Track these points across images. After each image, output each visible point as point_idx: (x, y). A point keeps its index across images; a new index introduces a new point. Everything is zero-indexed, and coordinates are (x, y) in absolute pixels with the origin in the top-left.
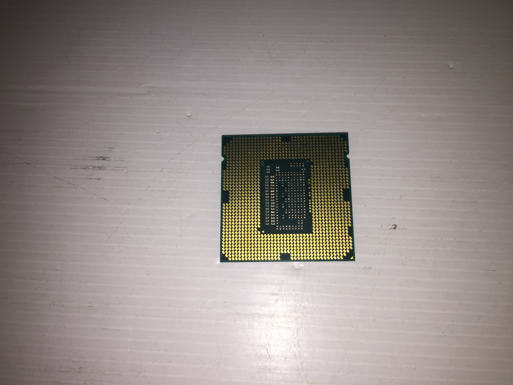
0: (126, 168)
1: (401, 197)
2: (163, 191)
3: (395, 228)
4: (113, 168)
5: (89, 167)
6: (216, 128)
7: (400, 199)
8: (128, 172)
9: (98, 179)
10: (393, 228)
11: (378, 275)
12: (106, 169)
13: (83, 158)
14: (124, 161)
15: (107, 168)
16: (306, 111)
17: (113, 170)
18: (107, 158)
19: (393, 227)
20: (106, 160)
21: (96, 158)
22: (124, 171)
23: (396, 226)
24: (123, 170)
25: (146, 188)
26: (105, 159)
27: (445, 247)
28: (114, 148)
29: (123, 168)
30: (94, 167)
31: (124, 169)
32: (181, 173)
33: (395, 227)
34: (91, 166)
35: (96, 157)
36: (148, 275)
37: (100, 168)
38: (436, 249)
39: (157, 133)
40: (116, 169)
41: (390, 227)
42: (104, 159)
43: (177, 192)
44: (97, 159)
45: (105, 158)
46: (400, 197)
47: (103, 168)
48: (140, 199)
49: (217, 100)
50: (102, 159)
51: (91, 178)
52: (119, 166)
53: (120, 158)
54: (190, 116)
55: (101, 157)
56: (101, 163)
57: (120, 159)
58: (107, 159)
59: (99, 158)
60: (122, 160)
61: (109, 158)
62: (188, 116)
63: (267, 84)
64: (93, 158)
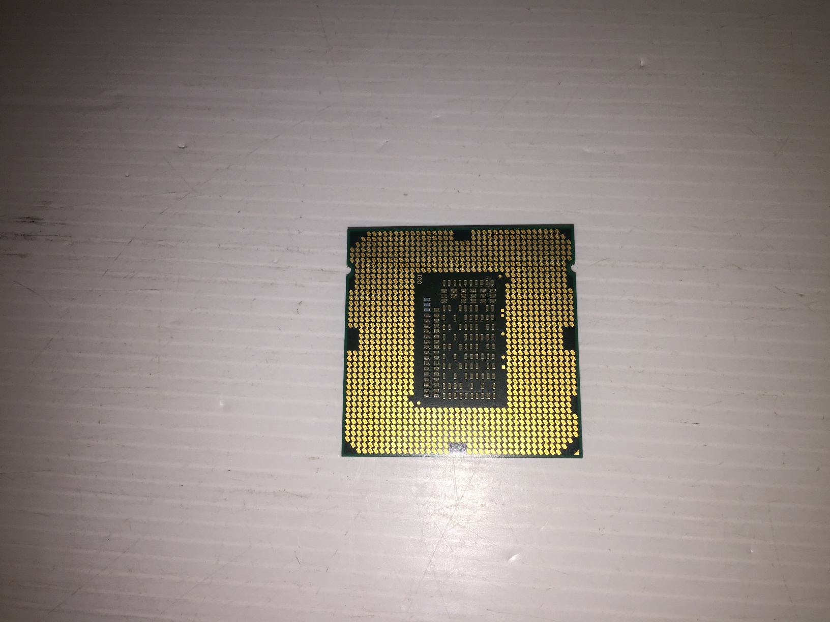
0: (70, 237)
2: (132, 278)
4: (48, 237)
5: (8, 236)
6: (227, 168)
8: (73, 243)
9: (22, 256)
12: (36, 239)
14: (66, 224)
15: (38, 237)
17: (47, 240)
18: (38, 219)
20: (36, 223)
21: (21, 220)
22: (67, 243)
24: (66, 241)
25: (103, 273)
26: (36, 221)
27: (611, 381)
28: (51, 202)
29: (66, 236)
30: (16, 235)
31: (65, 238)
32: (164, 246)
34: (12, 233)
35: (20, 218)
36: (99, 422)
37: (26, 236)
39: (126, 176)
40: (53, 238)
42: (33, 220)
43: (155, 279)
44: (22, 222)
45: (35, 219)
47: (32, 237)
48: (91, 291)
49: (233, 120)
50: (30, 222)
51: (11, 255)
52: (58, 234)
53: (61, 220)
54: (183, 148)
55: (28, 218)
56: (29, 228)
57: (59, 222)
58: (39, 221)
59: (26, 220)
60: (64, 224)
61: (42, 219)
62: (180, 148)
63: (320, 93)
64: (15, 220)
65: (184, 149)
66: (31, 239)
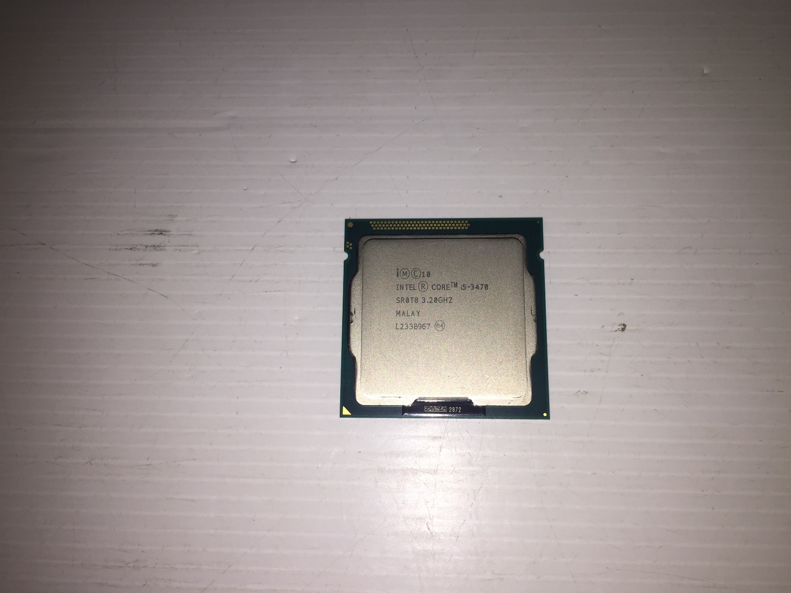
0: (197, 246)
1: (632, 280)
2: (257, 281)
3: (623, 330)
4: (177, 248)
5: (137, 247)
7: (630, 284)
8: (200, 252)
9: (154, 265)
10: (621, 329)
11: (600, 404)
12: (165, 250)
13: (127, 232)
14: (193, 235)
15: (168, 248)
16: (478, 149)
17: (176, 250)
18: (166, 231)
19: (620, 327)
20: (165, 235)
21: (150, 233)
22: (194, 252)
23: (624, 325)
24: (193, 250)
25: (230, 278)
26: (164, 233)
27: (703, 357)
28: (176, 216)
29: (193, 246)
30: (147, 246)
31: (193, 248)
32: (284, 251)
33: (623, 327)
34: (142, 245)
35: (149, 231)
36: (237, 413)
37: (155, 247)
38: (689, 361)
39: (244, 189)
40: (182, 247)
41: (616, 328)
42: (161, 233)
43: (278, 282)
45: (162, 231)
46: (629, 281)
47: (161, 248)
48: (220, 295)
49: (338, 135)
50: (159, 234)
51: (143, 265)
52: (186, 245)
53: (187, 231)
54: (294, 162)
55: (156, 230)
56: (157, 240)
57: (187, 233)
58: (166, 233)
59: (154, 233)
60: (191, 235)
61: (170, 231)
62: (291, 162)
63: (416, 108)
64: (144, 233)
65: (296, 163)
66: (161, 250)
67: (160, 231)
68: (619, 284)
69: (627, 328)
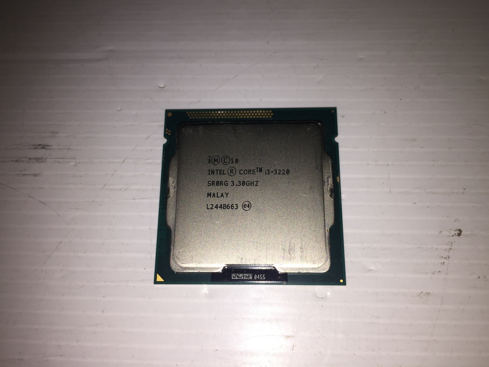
0: (75, 159)
1: (465, 189)
2: (126, 190)
3: (459, 235)
4: (56, 160)
5: (23, 160)
6: (199, 101)
7: (463, 193)
8: (76, 164)
9: (35, 175)
10: (457, 234)
11: (441, 304)
12: (46, 161)
13: (15, 147)
14: (71, 149)
15: (48, 160)
16: (322, 76)
17: (55, 162)
18: (48, 146)
19: (457, 232)
20: (46, 149)
22: (72, 164)
23: (460, 230)
24: (71, 162)
25: (102, 187)
26: (46, 147)
28: (58, 132)
29: (71, 158)
30: (30, 159)
31: (70, 160)
32: (151, 163)
33: (459, 232)
34: (26, 158)
35: (33, 146)
36: (103, 312)
37: (38, 160)
39: (118, 110)
40: (61, 160)
41: (453, 233)
42: (44, 147)
43: (145, 190)
44: (35, 148)
46: (462, 190)
47: (43, 160)
48: (93, 202)
49: (201, 65)
50: (41, 148)
51: (26, 175)
52: (64, 157)
53: (66, 146)
54: (162, 88)
55: (39, 145)
56: (40, 153)
57: (65, 147)
58: (48, 147)
59: (37, 147)
60: (69, 149)
61: (51, 146)
62: (160, 87)
63: (268, 43)
64: (29, 147)
65: (164, 88)
66: (43, 162)
67: (43, 146)
68: (453, 193)
69: (463, 233)
